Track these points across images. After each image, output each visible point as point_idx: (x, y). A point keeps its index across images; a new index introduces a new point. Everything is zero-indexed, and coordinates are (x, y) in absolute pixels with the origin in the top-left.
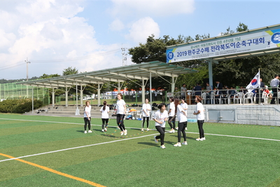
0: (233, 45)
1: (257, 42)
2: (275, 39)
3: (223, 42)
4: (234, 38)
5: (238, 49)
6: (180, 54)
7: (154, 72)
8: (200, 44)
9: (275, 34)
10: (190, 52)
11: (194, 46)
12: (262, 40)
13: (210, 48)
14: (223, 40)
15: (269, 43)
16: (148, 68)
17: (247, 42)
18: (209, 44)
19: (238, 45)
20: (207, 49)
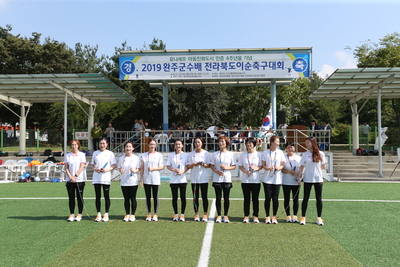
0: (240, 65)
1: (274, 66)
2: (298, 66)
3: (226, 58)
4: (243, 56)
5: (248, 72)
6: (147, 68)
7: (70, 93)
8: (187, 57)
9: (298, 60)
10: (167, 66)
11: (175, 57)
12: (281, 65)
13: (203, 65)
14: (225, 56)
15: (290, 70)
16: (64, 85)
17: (261, 64)
18: (203, 59)
19: (248, 67)
20: (198, 66)
